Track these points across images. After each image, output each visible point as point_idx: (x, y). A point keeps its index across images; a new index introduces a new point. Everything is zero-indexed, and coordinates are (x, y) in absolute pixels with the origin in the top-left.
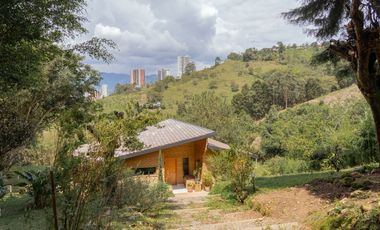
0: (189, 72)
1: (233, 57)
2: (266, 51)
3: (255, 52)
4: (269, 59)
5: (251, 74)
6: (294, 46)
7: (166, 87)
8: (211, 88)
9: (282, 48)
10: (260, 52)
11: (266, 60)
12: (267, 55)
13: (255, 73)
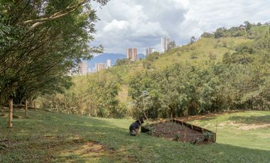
0: (171, 48)
1: (206, 35)
2: (234, 29)
3: (225, 31)
4: (238, 35)
5: (225, 46)
6: (259, 24)
7: (157, 58)
8: (193, 58)
9: (249, 26)
10: (229, 30)
11: (235, 36)
12: (236, 32)
13: (228, 46)
